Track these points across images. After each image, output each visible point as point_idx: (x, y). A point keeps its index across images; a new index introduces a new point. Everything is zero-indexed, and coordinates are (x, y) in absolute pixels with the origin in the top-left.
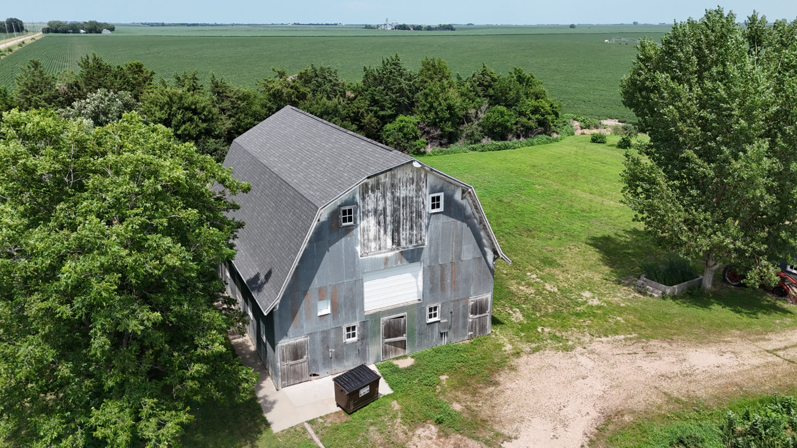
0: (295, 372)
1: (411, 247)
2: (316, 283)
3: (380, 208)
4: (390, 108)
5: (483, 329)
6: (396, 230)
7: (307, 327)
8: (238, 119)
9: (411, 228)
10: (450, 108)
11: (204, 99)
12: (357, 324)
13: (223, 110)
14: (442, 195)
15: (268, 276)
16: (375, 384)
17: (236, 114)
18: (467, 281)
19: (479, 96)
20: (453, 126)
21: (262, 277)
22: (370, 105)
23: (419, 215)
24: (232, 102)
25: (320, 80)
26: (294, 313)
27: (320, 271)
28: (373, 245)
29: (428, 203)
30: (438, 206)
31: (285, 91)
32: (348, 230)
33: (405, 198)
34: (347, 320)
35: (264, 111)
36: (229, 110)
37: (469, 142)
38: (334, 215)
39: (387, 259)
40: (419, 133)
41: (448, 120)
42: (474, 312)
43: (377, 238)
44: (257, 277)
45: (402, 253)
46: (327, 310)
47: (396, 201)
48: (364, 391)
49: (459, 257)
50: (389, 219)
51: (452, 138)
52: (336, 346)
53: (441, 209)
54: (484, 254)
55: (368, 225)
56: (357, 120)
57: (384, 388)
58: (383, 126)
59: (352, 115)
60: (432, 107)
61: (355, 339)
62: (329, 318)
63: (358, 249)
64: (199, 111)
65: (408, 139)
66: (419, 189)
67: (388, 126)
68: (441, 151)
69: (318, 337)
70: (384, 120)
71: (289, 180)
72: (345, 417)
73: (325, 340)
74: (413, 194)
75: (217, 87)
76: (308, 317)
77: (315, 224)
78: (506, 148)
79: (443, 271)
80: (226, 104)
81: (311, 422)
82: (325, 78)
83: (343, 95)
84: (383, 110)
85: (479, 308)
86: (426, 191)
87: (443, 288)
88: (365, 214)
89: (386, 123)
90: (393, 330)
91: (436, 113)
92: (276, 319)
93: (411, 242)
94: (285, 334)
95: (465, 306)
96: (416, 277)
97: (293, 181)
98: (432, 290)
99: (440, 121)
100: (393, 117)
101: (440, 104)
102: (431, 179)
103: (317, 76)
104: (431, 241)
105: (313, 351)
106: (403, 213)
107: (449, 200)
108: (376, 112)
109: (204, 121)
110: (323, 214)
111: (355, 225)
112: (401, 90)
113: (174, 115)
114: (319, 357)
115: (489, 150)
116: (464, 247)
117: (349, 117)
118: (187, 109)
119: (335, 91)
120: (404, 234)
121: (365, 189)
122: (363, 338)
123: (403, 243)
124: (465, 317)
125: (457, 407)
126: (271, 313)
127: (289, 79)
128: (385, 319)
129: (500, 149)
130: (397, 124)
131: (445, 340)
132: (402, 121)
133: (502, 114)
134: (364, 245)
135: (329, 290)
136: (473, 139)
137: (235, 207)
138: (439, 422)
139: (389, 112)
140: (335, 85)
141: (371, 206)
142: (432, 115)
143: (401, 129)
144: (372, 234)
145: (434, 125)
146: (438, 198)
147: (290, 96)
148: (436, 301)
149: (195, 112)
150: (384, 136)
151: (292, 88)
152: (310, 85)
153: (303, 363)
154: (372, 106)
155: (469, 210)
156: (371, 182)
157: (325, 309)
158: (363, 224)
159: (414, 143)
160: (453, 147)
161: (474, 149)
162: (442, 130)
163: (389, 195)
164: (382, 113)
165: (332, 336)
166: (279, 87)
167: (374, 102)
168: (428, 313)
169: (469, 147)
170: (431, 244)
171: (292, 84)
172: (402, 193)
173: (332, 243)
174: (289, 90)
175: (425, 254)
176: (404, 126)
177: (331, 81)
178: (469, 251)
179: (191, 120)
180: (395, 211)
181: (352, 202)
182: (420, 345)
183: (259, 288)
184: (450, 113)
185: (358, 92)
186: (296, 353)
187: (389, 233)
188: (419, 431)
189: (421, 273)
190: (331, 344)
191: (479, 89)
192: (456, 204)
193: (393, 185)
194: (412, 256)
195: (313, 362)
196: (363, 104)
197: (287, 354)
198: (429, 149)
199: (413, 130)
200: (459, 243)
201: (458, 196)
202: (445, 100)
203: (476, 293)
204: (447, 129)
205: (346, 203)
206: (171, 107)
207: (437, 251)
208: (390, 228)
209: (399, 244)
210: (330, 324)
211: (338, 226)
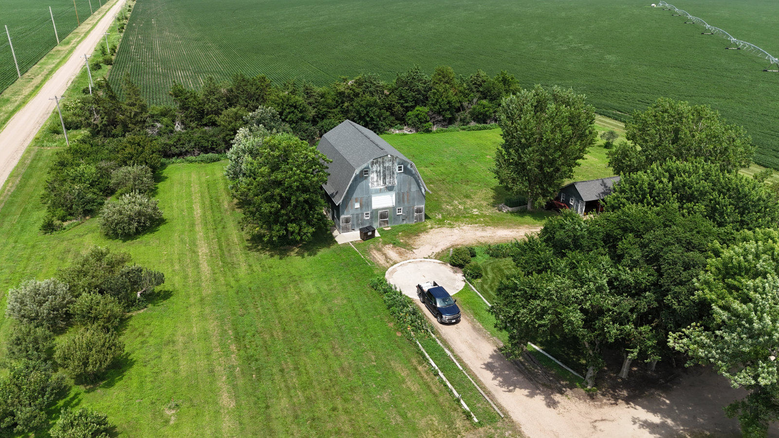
0: (346, 227)
1: (390, 185)
2: (355, 196)
3: (378, 170)
4: (411, 102)
5: (421, 219)
6: (384, 178)
7: (351, 212)
8: (319, 109)
9: (390, 178)
10: (449, 103)
11: (300, 99)
12: (369, 212)
13: (310, 104)
14: (402, 166)
15: (337, 193)
16: (374, 232)
17: (318, 106)
18: (414, 199)
19: (473, 92)
20: (451, 114)
21: (334, 194)
22: (398, 100)
23: (393, 173)
24: (316, 99)
25: (368, 84)
26: (346, 206)
27: (356, 192)
28: (375, 183)
29: (397, 169)
30: (401, 170)
31: (347, 91)
32: (366, 178)
33: (388, 167)
34: (366, 211)
35: (334, 103)
36: (313, 104)
37: (462, 124)
38: (361, 172)
39: (381, 189)
40: (428, 119)
41: (448, 110)
42: (417, 212)
43: (377, 181)
44: (333, 194)
45: (386, 187)
46: (359, 206)
47: (384, 168)
48: (370, 233)
49: (410, 189)
50: (381, 174)
51: (451, 121)
52: (361, 220)
53: (402, 171)
54: (421, 189)
55: (373, 176)
56: (390, 109)
57: (377, 234)
58: (406, 113)
59: (387, 106)
60: (437, 101)
61: (369, 218)
62: (359, 209)
63: (370, 184)
64: (298, 107)
65: (421, 122)
66: (393, 164)
67: (410, 113)
68: (442, 130)
69: (355, 216)
70: (407, 109)
71: (346, 158)
72: (363, 242)
73: (357, 217)
74: (391, 165)
75: (307, 89)
76: (352, 208)
77: (354, 175)
78: (485, 128)
79: (403, 195)
80: (312, 100)
81: (351, 242)
82: (371, 83)
83: (382, 92)
84: (407, 102)
85: (419, 211)
86: (396, 164)
87: (403, 201)
88: (373, 172)
89: (408, 111)
90: (383, 216)
91: (440, 106)
92: (340, 208)
93: (390, 183)
94: (343, 214)
95: (413, 209)
96: (392, 196)
97: (348, 158)
98: (399, 202)
99: (443, 111)
100: (413, 107)
101: (443, 100)
102: (397, 160)
103: (366, 82)
104: (398, 183)
105: (353, 221)
106: (387, 172)
107: (405, 168)
108: (402, 104)
109: (301, 112)
110: (357, 172)
111: (369, 176)
112: (418, 90)
113: (285, 109)
114: (355, 223)
115: (474, 130)
116: (412, 186)
117: (385, 107)
118: (291, 106)
119: (377, 90)
120: (387, 180)
121: (373, 163)
122: (371, 218)
123: (387, 183)
124: (413, 214)
125: (402, 241)
126: (339, 205)
127: (349, 84)
128: (381, 211)
129: (480, 129)
130: (415, 112)
131: (405, 222)
132: (417, 111)
133: (484, 107)
134: (372, 183)
135: (359, 199)
136: (464, 122)
137: (327, 168)
138: (394, 244)
139: (411, 104)
140: (377, 87)
141: (375, 169)
142: (437, 107)
143: (417, 116)
144: (375, 180)
145: (439, 113)
146: (401, 167)
147: (349, 94)
148: (400, 206)
149: (295, 107)
150: (407, 120)
151: (351, 89)
152: (361, 87)
153: (349, 225)
154: (400, 100)
155: (414, 172)
156: (375, 161)
157: (357, 206)
158: (372, 176)
159: (425, 125)
160: (451, 127)
161: (464, 129)
162: (443, 116)
163: (382, 165)
164: (406, 105)
165: (360, 216)
166: (343, 90)
167: (401, 97)
168: (397, 211)
169: (461, 127)
170: (398, 184)
171: (351, 87)
172: (387, 165)
173: (360, 182)
174: (349, 91)
175: (396, 188)
176: (419, 114)
177: (375, 84)
178: (414, 188)
179: (293, 112)
180: (384, 171)
181: (368, 168)
182: (394, 223)
183: (334, 197)
184: (449, 106)
185: (392, 91)
186: (347, 221)
187: (382, 179)
188: (387, 246)
189: (394, 195)
190: (360, 219)
191: (473, 87)
192: (408, 169)
193: (383, 162)
194: (390, 189)
195: (353, 225)
196: (394, 99)
197: (344, 221)
198: (435, 129)
199: (424, 117)
200: (410, 184)
201: (409, 166)
202: (446, 98)
203: (417, 205)
204: (447, 116)
205: (365, 168)
206: (283, 105)
207: (401, 187)
208: (382, 177)
209: (385, 184)
210: (359, 212)
211: (363, 176)
